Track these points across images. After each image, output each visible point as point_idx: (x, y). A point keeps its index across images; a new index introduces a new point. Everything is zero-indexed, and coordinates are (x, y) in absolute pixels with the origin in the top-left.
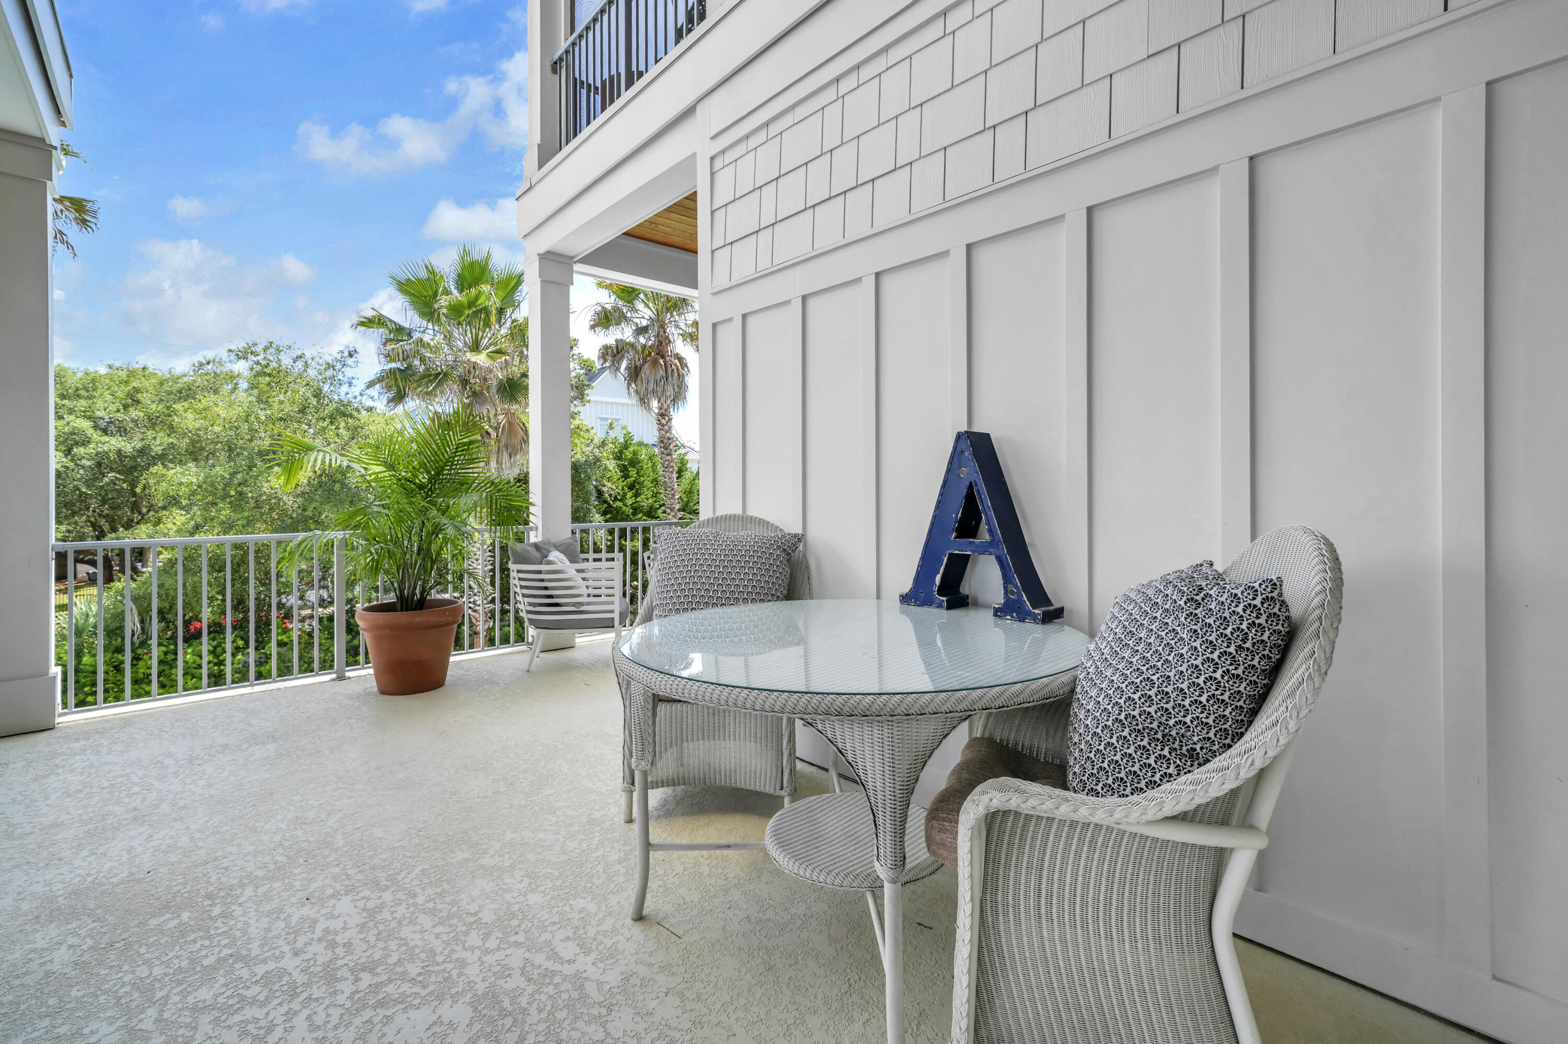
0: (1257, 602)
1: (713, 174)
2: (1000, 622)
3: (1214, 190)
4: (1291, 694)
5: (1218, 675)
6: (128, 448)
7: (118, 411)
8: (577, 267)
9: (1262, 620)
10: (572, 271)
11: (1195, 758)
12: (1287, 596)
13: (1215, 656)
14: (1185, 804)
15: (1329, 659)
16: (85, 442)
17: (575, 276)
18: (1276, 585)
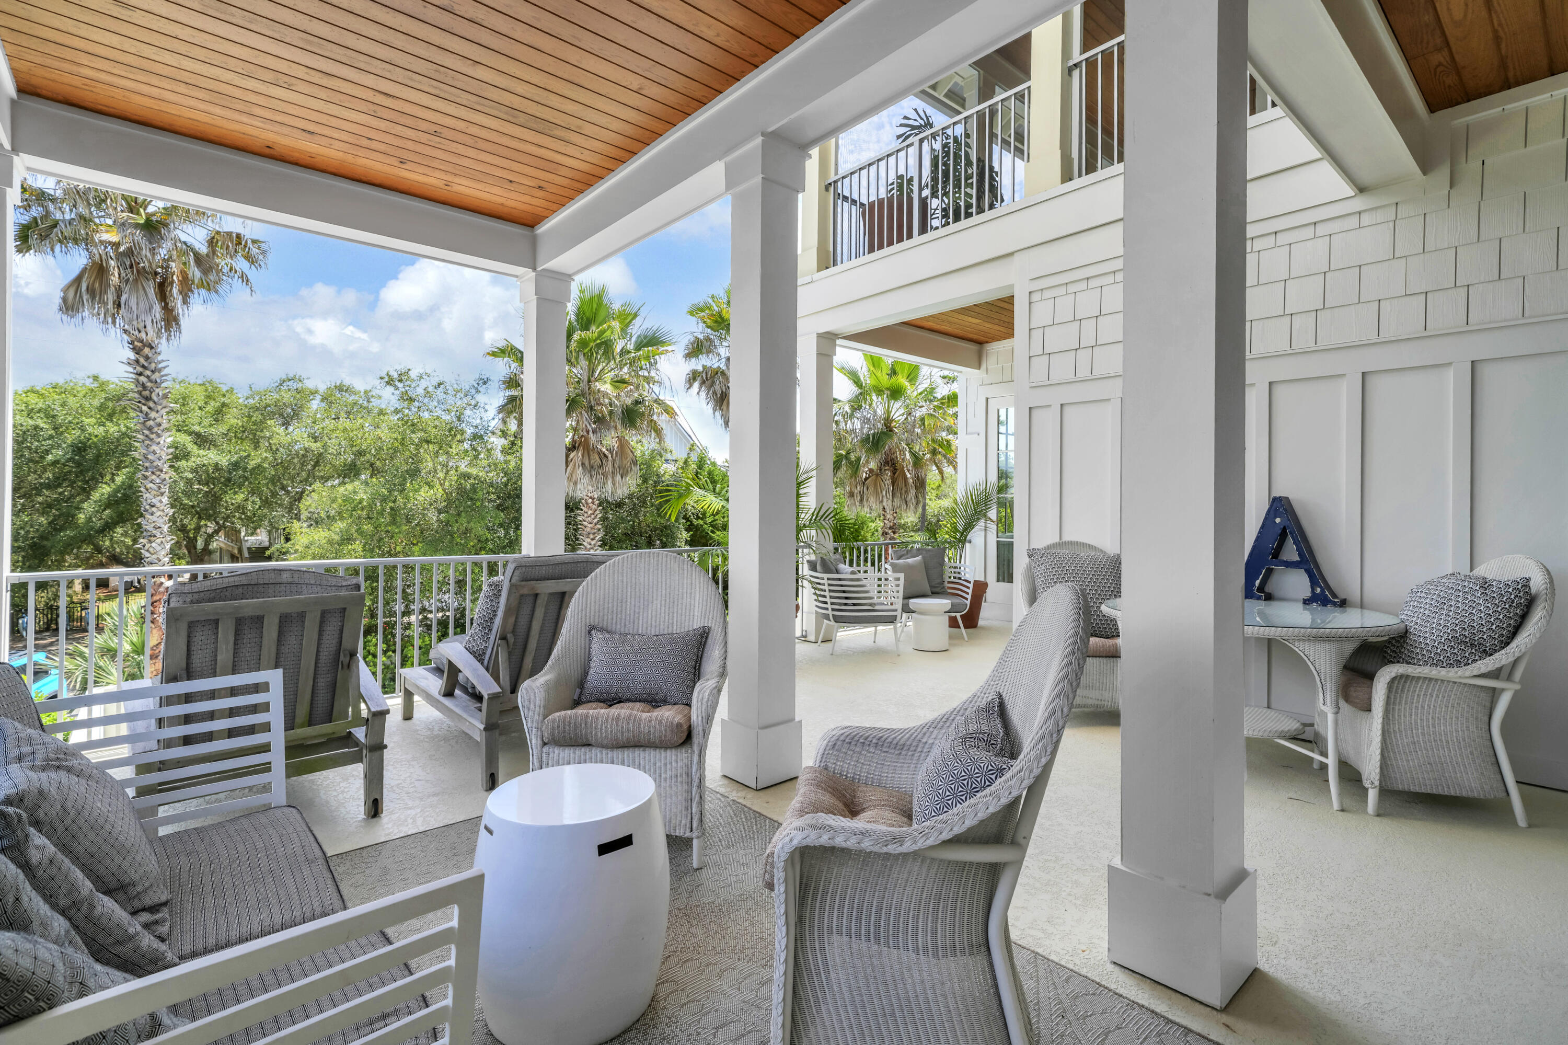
0: (1519, 587)
1: (1030, 303)
2: (1308, 607)
3: (1450, 375)
4: (1537, 623)
5: (1501, 617)
6: (224, 461)
7: (211, 425)
8: (839, 342)
9: (1521, 594)
10: (835, 345)
11: (1487, 653)
12: (1531, 585)
13: (1499, 609)
14: (1484, 670)
15: (1552, 609)
16: (186, 456)
17: (838, 348)
18: (1528, 580)
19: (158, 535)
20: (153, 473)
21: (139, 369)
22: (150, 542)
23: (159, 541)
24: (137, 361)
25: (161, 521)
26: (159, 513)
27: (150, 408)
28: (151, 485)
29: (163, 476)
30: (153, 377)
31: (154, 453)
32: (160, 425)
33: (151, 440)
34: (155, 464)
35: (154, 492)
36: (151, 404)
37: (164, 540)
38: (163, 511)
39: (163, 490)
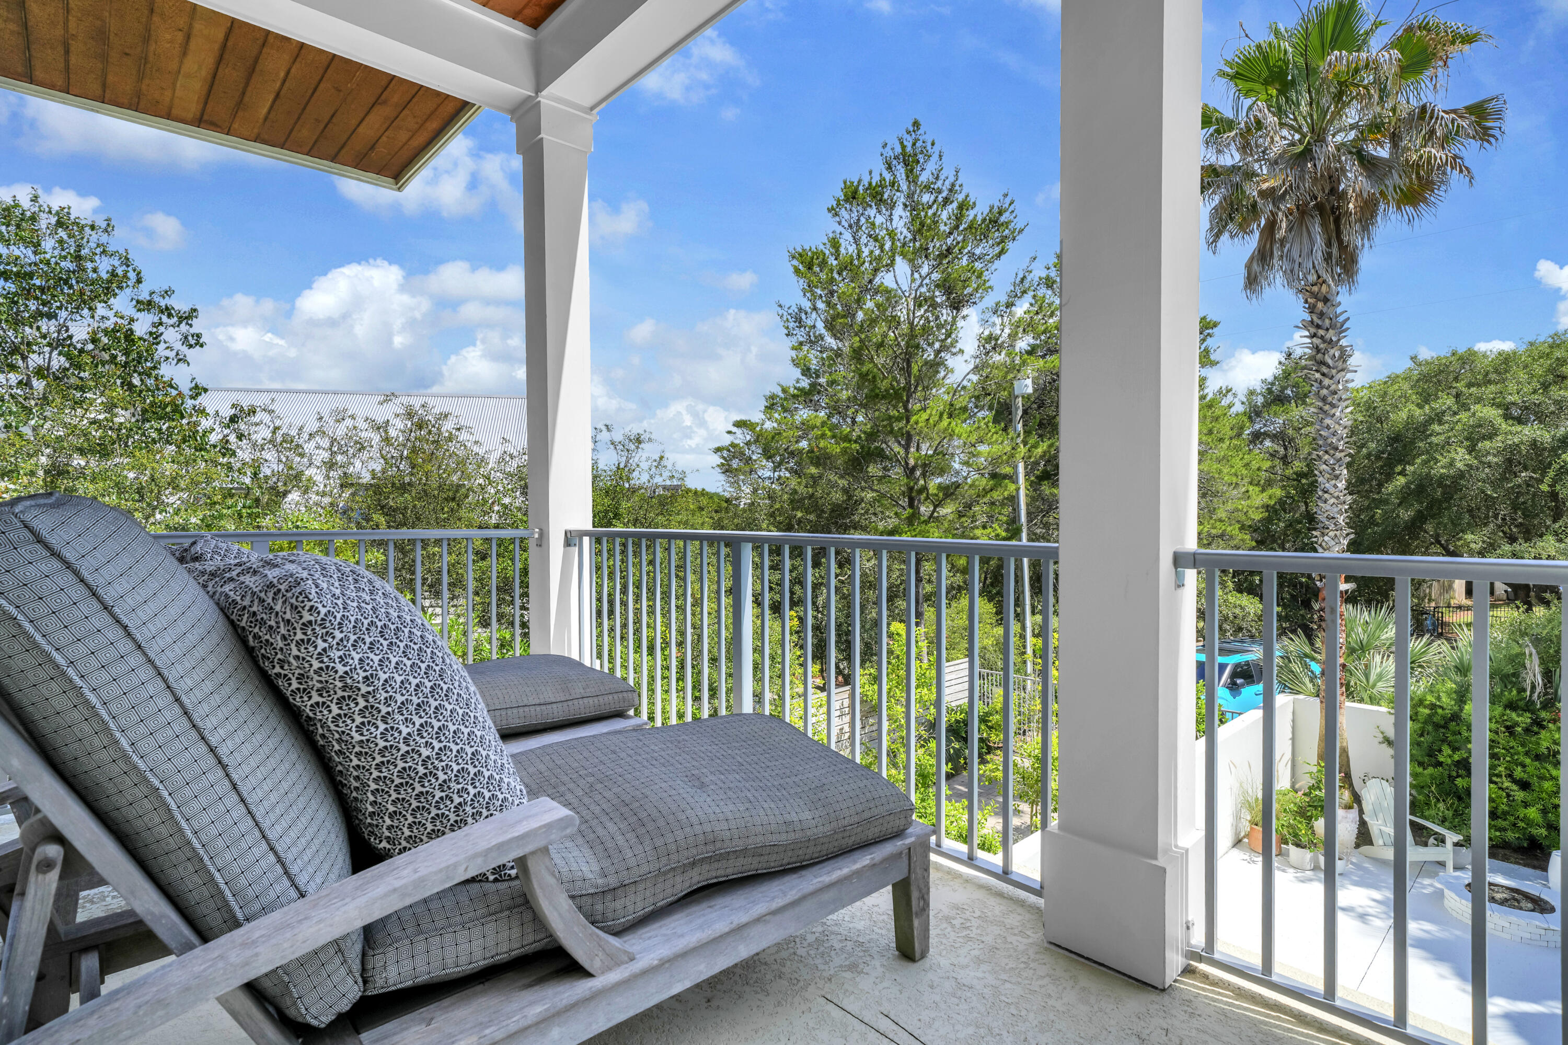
19: (1332, 527)
20: (1326, 452)
21: (1313, 330)
22: (1323, 535)
23: (1332, 534)
24: (1312, 322)
25: (1336, 510)
26: (1332, 501)
27: (1323, 374)
28: (1324, 467)
29: (1338, 455)
30: (1328, 336)
31: (1328, 427)
32: (1335, 393)
33: (1325, 412)
34: (1329, 441)
35: (1327, 476)
36: (1324, 370)
37: (1338, 533)
38: (1338, 498)
39: (1337, 472)
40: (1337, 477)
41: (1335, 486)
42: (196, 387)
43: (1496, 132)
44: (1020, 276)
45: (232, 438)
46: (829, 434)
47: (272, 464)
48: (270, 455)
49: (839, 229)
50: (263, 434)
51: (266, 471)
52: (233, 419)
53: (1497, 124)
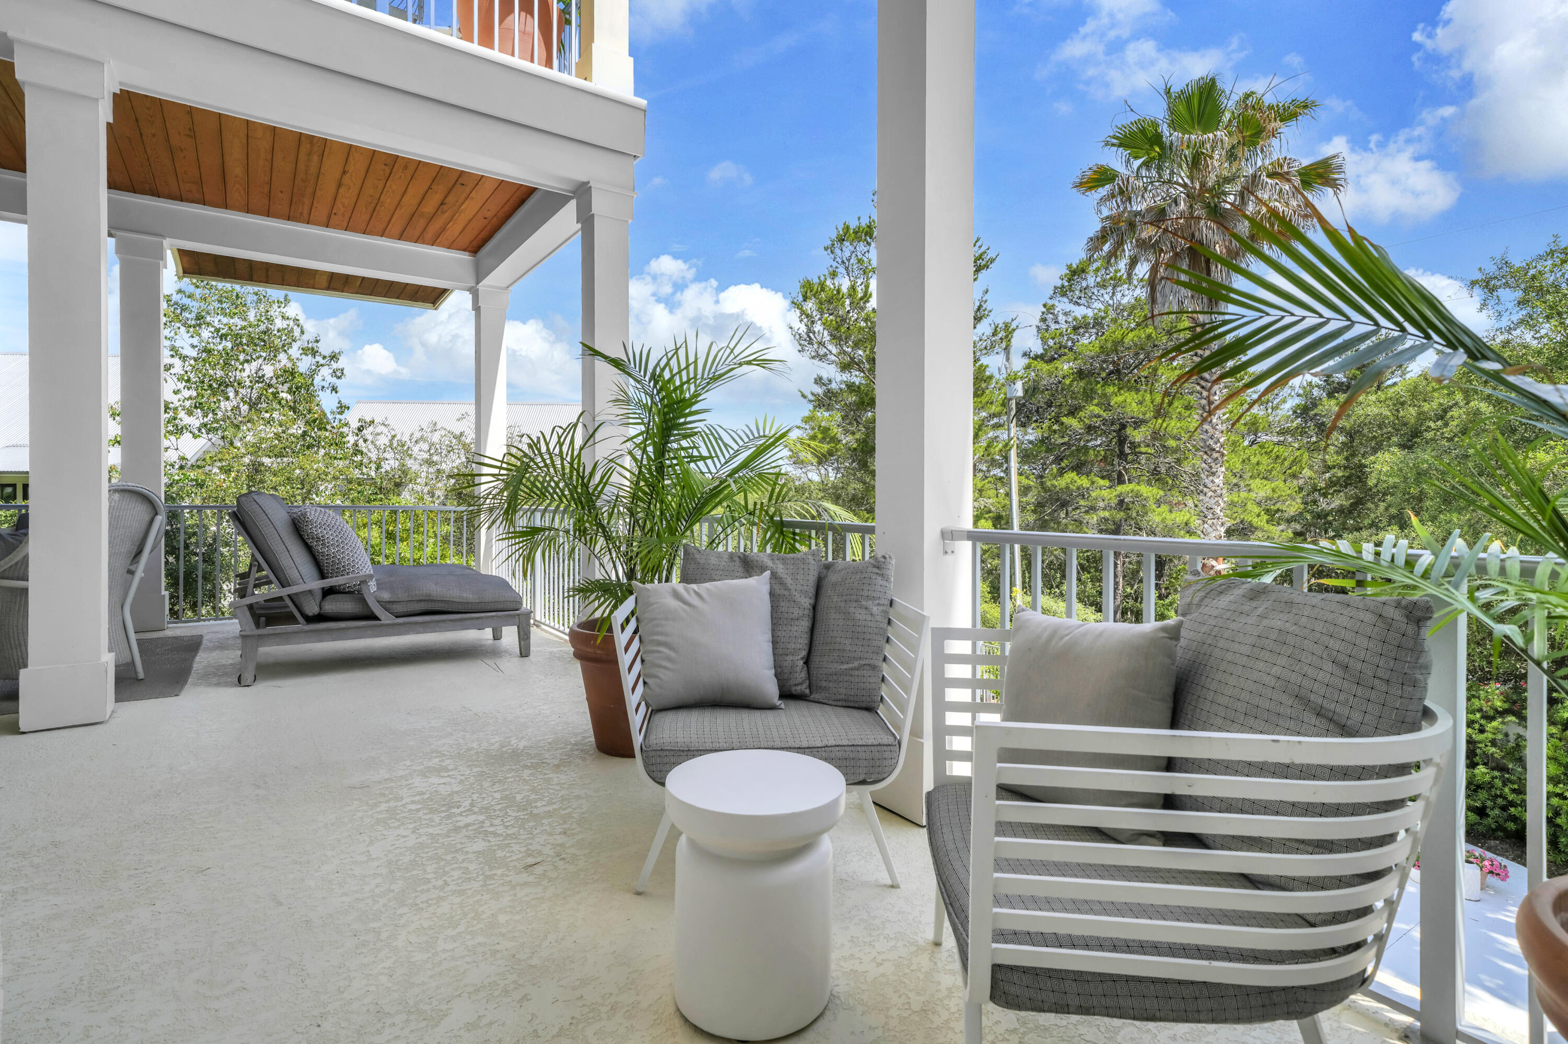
19: (1210, 516)
22: (1204, 523)
23: (1210, 522)
25: (1213, 502)
27: (1202, 387)
29: (1215, 455)
32: (1212, 403)
35: (1207, 473)
36: (1202, 383)
37: (1215, 521)
38: (1215, 491)
39: (1214, 470)
40: (1213, 474)
41: (1212, 481)
42: (341, 407)
43: (1342, 183)
44: (977, 304)
45: (361, 442)
46: (820, 436)
47: (391, 464)
48: (389, 455)
49: (835, 264)
50: (383, 441)
51: (386, 467)
52: (360, 429)
53: (1342, 176)
